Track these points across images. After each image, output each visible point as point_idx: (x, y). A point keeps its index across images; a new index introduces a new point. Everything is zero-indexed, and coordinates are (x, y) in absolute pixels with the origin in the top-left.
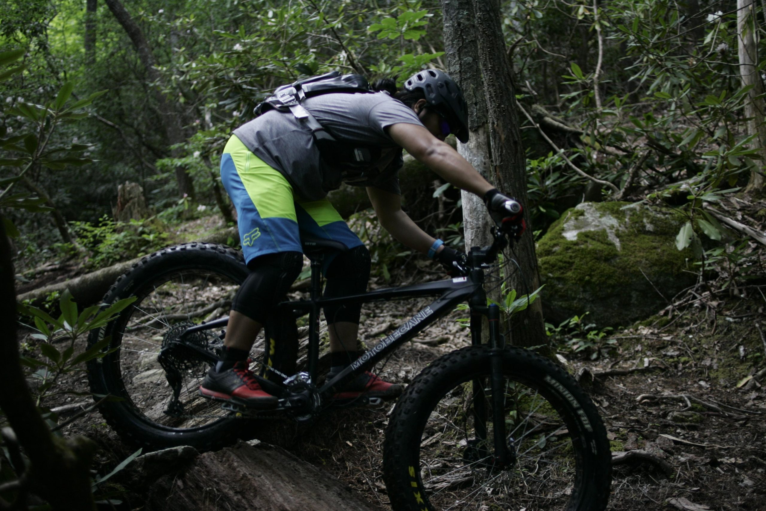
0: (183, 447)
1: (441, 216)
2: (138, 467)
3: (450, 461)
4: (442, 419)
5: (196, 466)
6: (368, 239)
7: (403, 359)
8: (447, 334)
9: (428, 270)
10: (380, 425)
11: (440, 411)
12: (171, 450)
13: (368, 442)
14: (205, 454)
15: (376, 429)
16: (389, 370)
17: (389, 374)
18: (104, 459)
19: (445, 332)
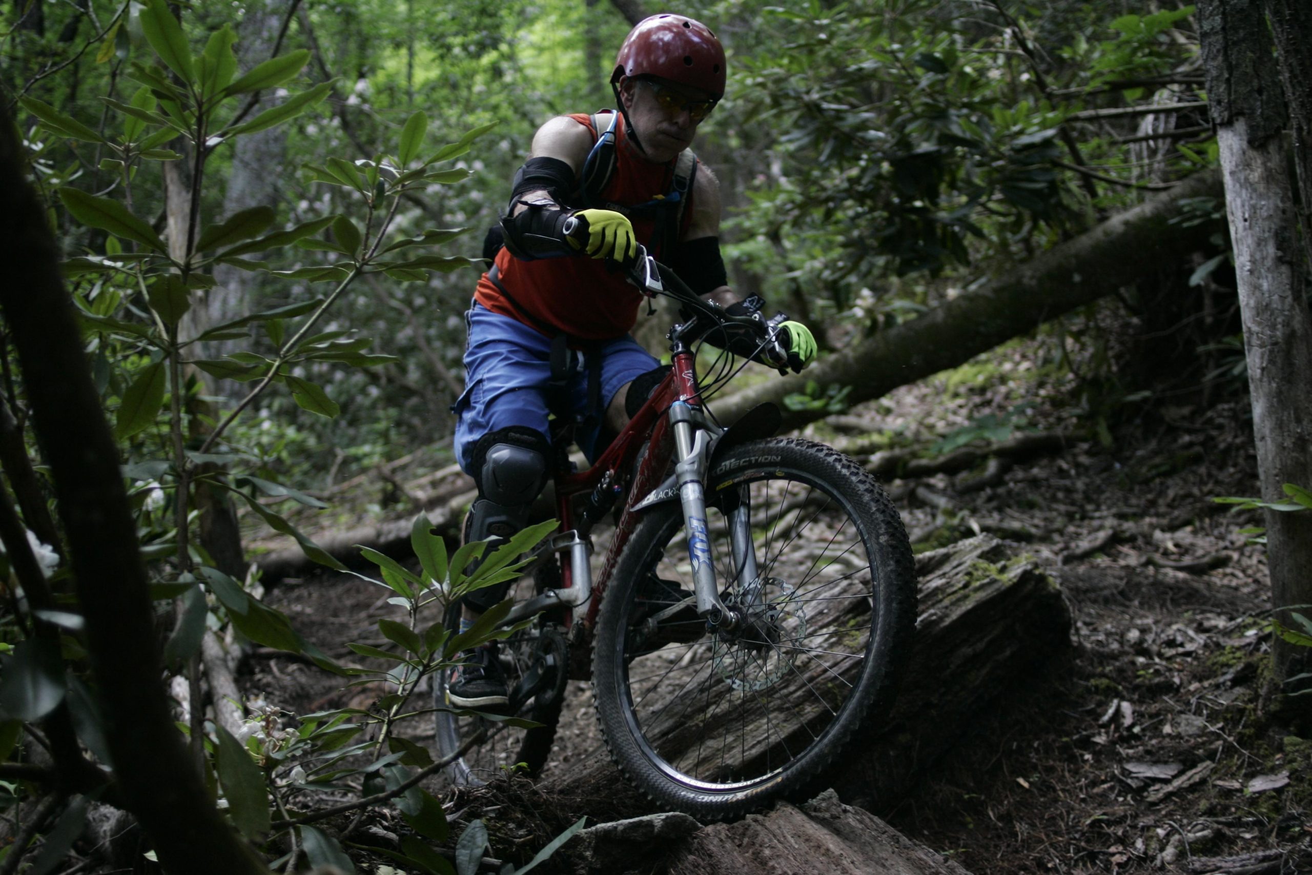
0: (663, 816)
1: (1209, 320)
2: (587, 849)
3: (1229, 825)
4: (1213, 733)
5: (691, 853)
6: (1072, 370)
7: (1136, 603)
8: (1226, 548)
9: (1186, 424)
10: (1086, 743)
11: (1208, 716)
12: (641, 821)
13: (1061, 779)
14: (710, 829)
15: (1077, 752)
16: (1109, 626)
17: (1108, 634)
18: (521, 832)
19: (1222, 544)
